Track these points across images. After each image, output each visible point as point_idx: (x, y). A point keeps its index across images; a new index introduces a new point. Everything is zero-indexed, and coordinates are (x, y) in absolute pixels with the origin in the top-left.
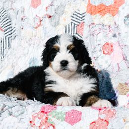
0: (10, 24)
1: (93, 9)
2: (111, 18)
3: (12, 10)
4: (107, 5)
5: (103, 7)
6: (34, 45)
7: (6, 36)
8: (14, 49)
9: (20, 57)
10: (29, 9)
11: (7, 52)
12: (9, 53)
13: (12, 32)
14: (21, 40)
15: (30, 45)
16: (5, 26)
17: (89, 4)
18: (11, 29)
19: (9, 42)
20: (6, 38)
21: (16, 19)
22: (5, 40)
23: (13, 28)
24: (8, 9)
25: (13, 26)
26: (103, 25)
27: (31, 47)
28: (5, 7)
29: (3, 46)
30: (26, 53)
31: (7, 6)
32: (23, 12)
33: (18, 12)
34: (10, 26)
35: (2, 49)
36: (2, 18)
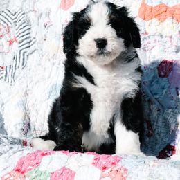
0: (29, 33)
2: (174, 25)
3: (33, 13)
4: (171, 5)
6: (59, 64)
7: (20, 51)
8: (30, 69)
10: (57, 11)
11: (20, 73)
12: (22, 75)
13: (31, 44)
14: (42, 56)
15: (54, 64)
16: (22, 35)
17: (144, 5)
18: (28, 40)
19: (24, 59)
20: (20, 53)
21: (38, 25)
22: (18, 56)
23: (32, 39)
24: (27, 11)
25: (32, 35)
26: (161, 36)
27: (55, 67)
28: (24, 8)
30: (47, 77)
31: (27, 7)
32: (48, 15)
33: (41, 14)
34: (29, 35)
35: (14, 68)
36: (18, 24)
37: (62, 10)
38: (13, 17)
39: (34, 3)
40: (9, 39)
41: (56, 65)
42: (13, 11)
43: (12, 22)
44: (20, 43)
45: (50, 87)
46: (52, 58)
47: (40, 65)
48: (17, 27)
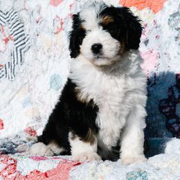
0: (23, 31)
6: (55, 57)
7: (17, 48)
8: (28, 65)
9: (38, 75)
11: (19, 69)
12: (21, 70)
13: (25, 40)
14: (37, 51)
15: (50, 57)
18: (23, 37)
19: (21, 55)
20: (17, 50)
21: (31, 22)
22: (15, 53)
23: (26, 36)
24: (19, 9)
25: (26, 32)
27: (51, 60)
28: (15, 7)
30: (45, 69)
31: (19, 6)
32: (39, 12)
33: (32, 13)
35: (13, 65)
36: (11, 22)
38: (5, 17)
39: (25, 2)
40: (4, 38)
41: (52, 57)
42: (5, 10)
43: (5, 21)
44: (15, 41)
46: (48, 51)
48: (10, 26)
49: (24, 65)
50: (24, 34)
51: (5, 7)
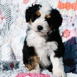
0: (10, 14)
1: (62, 5)
5: (69, 5)
6: (24, 28)
7: (7, 22)
8: (11, 31)
9: (15, 36)
11: (7, 32)
14: (16, 25)
15: (22, 28)
16: (7, 15)
17: (60, 2)
18: (10, 18)
19: (9, 26)
20: (7, 23)
21: (14, 11)
22: (6, 25)
24: (9, 4)
25: (12, 15)
27: (22, 29)
28: (7, 3)
29: (5, 28)
30: (19, 34)
32: (18, 6)
33: (15, 6)
34: (10, 15)
36: (5, 10)
37: (24, 4)
38: (3, 7)
39: (12, 1)
40: (2, 17)
41: (23, 28)
42: (3, 4)
43: (3, 9)
44: (6, 19)
45: (20, 38)
46: (21, 25)
47: (15, 29)
48: (5, 12)
49: (10, 31)
50: (11, 16)
51: (3, 3)
